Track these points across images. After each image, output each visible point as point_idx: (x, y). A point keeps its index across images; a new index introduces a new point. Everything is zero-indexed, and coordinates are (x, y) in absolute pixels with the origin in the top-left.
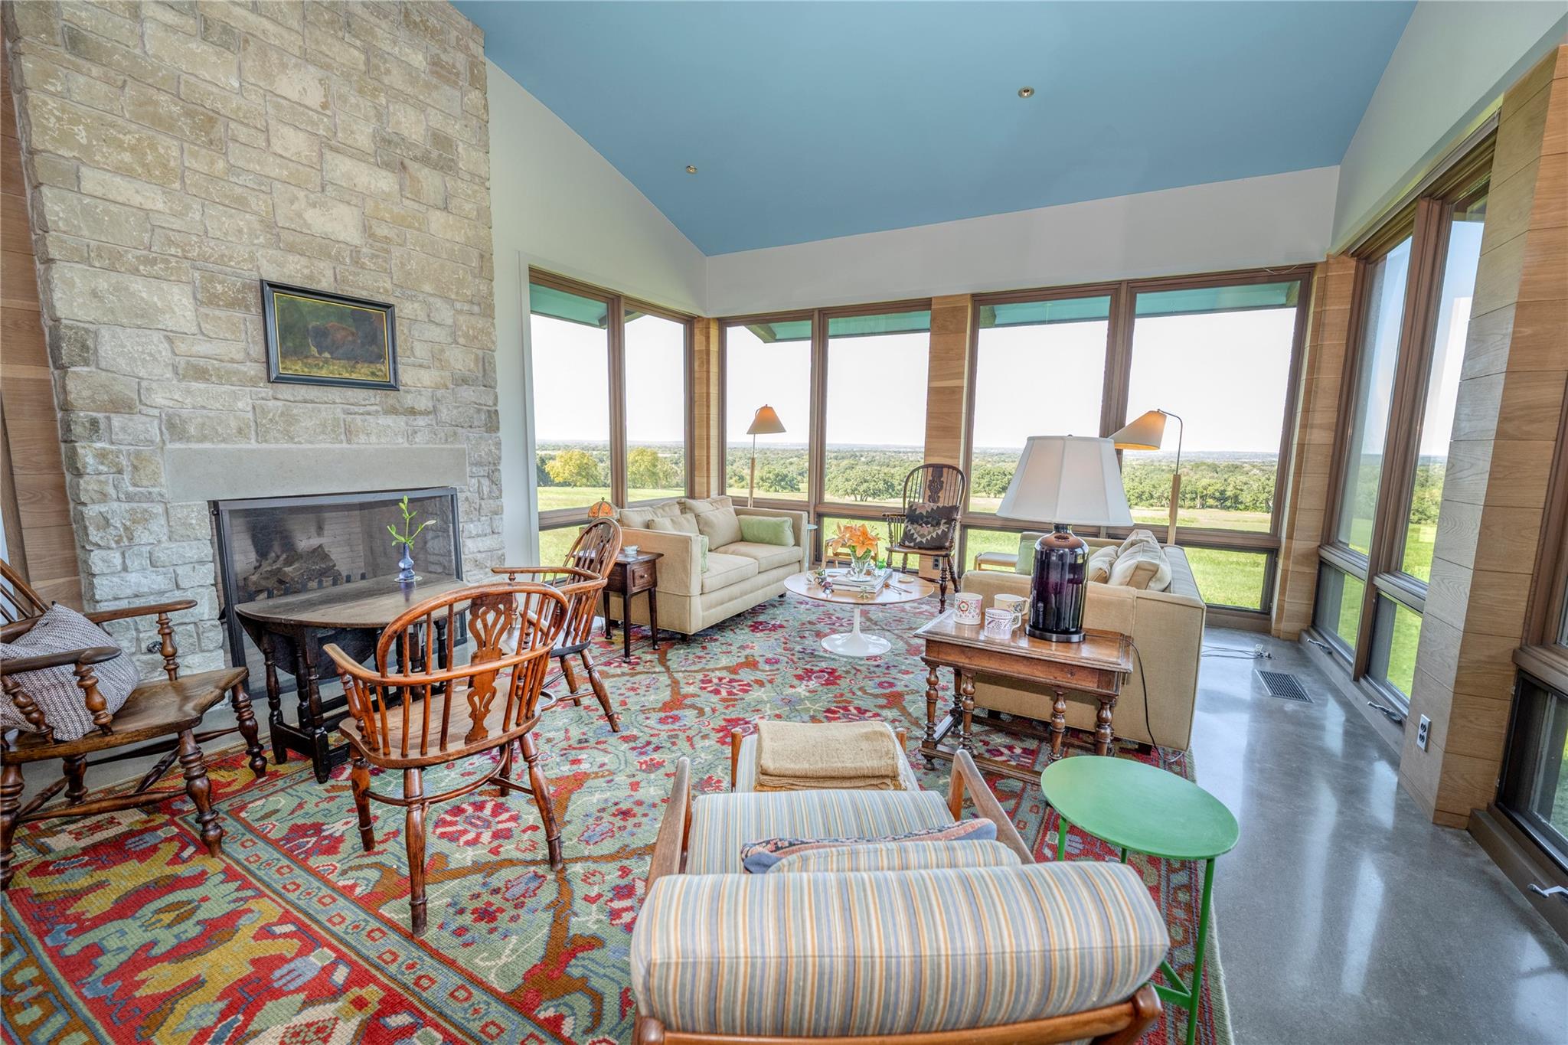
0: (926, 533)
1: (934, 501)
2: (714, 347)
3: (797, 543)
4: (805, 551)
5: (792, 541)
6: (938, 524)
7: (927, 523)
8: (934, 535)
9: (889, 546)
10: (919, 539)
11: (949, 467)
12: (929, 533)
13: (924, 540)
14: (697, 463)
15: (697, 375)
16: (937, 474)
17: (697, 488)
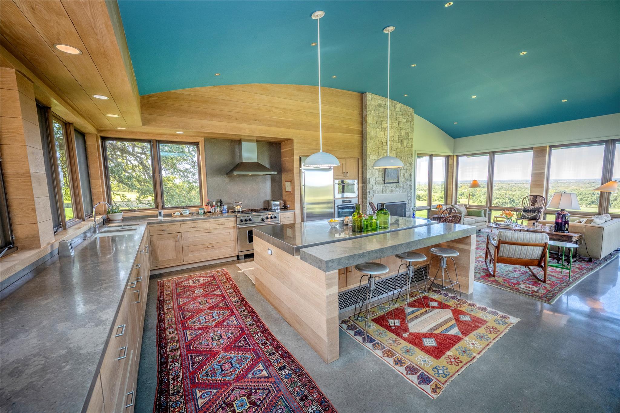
0: (530, 215)
1: (533, 206)
2: (455, 163)
3: (485, 216)
4: (487, 219)
5: (484, 216)
6: (535, 212)
7: (530, 212)
8: (533, 216)
9: (516, 218)
10: (527, 217)
11: (539, 196)
12: (531, 215)
13: (529, 217)
14: (448, 195)
15: (449, 171)
16: (535, 199)
17: (448, 202)
